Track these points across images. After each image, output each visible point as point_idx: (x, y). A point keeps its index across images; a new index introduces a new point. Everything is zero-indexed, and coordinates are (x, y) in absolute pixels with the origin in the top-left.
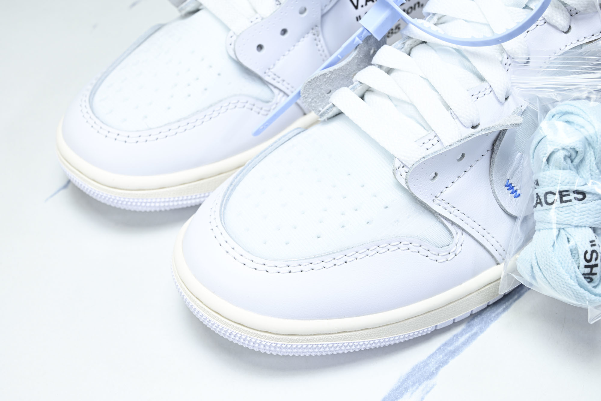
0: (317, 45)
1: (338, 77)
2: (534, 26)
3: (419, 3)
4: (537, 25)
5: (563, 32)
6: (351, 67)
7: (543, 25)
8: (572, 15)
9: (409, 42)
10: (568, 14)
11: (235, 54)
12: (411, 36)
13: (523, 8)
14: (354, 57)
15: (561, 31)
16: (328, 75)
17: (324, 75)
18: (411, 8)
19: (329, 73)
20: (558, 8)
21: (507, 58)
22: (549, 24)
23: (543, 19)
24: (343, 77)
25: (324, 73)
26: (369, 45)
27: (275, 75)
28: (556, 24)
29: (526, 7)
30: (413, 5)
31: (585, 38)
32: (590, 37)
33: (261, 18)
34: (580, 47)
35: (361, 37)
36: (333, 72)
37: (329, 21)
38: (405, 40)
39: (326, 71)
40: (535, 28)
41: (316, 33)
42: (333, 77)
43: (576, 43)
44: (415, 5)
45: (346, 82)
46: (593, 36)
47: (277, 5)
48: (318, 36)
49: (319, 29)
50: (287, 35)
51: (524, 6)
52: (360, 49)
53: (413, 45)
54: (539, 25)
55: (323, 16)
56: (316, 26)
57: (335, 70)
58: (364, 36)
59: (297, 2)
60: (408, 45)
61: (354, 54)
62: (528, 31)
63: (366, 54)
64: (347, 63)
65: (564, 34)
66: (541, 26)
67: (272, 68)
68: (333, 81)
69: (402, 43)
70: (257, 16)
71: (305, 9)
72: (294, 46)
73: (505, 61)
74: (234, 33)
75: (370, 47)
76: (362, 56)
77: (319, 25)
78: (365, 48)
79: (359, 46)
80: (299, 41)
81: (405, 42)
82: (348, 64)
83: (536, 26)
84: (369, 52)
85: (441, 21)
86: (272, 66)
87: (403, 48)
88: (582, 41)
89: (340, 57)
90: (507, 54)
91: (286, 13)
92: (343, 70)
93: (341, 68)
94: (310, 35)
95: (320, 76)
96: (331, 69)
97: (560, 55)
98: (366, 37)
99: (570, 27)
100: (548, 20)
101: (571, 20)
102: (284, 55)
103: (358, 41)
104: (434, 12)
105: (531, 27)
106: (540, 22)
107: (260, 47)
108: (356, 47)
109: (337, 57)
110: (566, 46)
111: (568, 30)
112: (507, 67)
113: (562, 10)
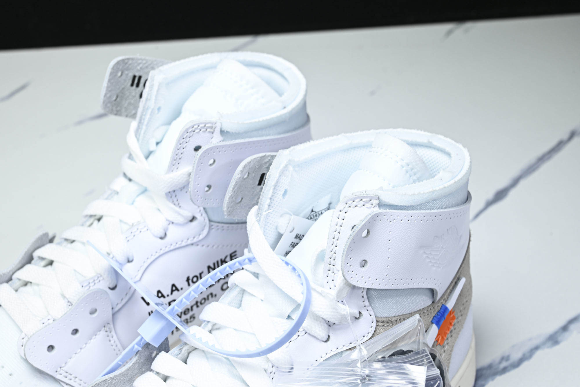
0: (110, 341)
1: (119, 382)
2: (295, 336)
3: (212, 294)
4: (299, 336)
5: (323, 341)
6: (132, 372)
7: (304, 335)
8: (330, 326)
9: (185, 349)
10: (326, 325)
11: (25, 356)
12: (188, 343)
13: (286, 319)
14: (135, 362)
15: (321, 340)
16: (109, 381)
17: (105, 381)
18: (205, 299)
19: (110, 379)
20: (317, 320)
21: (272, 367)
22: (309, 334)
23: (304, 330)
24: (125, 381)
25: (104, 379)
26: (150, 349)
27: (67, 373)
28: (315, 335)
29: (289, 317)
30: (206, 297)
31: (344, 346)
32: (348, 345)
33: (53, 319)
34: (340, 354)
35: (141, 344)
36: (114, 378)
37: (121, 319)
38: (182, 346)
39: (107, 377)
40: (297, 338)
41: (108, 330)
42: (114, 382)
43: (336, 350)
44: (208, 296)
45: (128, 385)
46: (351, 344)
47: (69, 305)
48: (111, 332)
49: (112, 326)
50: (78, 335)
51: (287, 317)
52: (140, 354)
53: (190, 350)
54: (300, 335)
55: (113, 315)
56: (108, 324)
57: (116, 376)
58: (143, 343)
59: (87, 305)
60: (185, 350)
61: (135, 359)
62: (291, 341)
63: (147, 358)
64: (128, 368)
65: (324, 343)
66: (302, 337)
67: (63, 367)
68: (114, 385)
69: (179, 349)
70: (50, 317)
71: (96, 310)
72: (86, 344)
73: (270, 369)
74: (26, 335)
75: (151, 351)
76: (142, 361)
77: (111, 323)
78: (146, 353)
79: (139, 352)
80: (91, 339)
81: (183, 348)
82: (129, 370)
83: (297, 336)
84: (151, 356)
85: (215, 327)
86: (64, 365)
87: (180, 354)
88: (341, 349)
89: (121, 363)
90: (272, 364)
91: (76, 315)
92: (124, 375)
93: (122, 373)
94: (102, 333)
95: (101, 382)
96: (112, 375)
97: (317, 366)
98: (145, 344)
99: (329, 336)
100: (308, 332)
101: (329, 330)
102: (76, 353)
103: (137, 348)
104: (208, 320)
105: (293, 337)
106: (301, 332)
107: (51, 348)
108: (137, 353)
109: (117, 363)
110: (327, 354)
111: (327, 339)
112: (272, 375)
113: (320, 322)
